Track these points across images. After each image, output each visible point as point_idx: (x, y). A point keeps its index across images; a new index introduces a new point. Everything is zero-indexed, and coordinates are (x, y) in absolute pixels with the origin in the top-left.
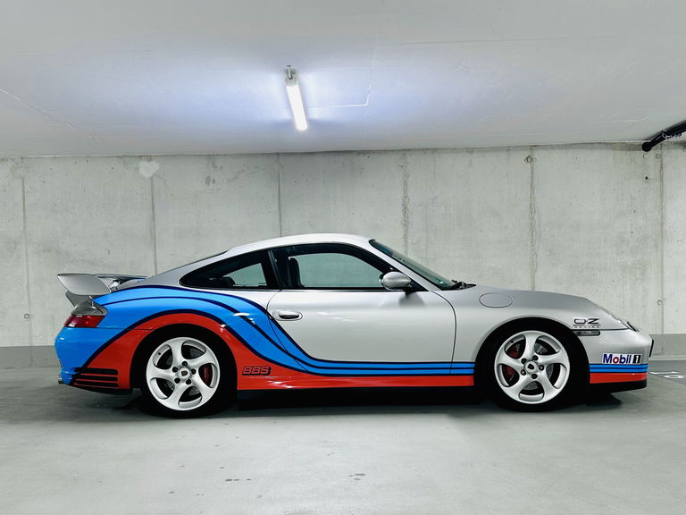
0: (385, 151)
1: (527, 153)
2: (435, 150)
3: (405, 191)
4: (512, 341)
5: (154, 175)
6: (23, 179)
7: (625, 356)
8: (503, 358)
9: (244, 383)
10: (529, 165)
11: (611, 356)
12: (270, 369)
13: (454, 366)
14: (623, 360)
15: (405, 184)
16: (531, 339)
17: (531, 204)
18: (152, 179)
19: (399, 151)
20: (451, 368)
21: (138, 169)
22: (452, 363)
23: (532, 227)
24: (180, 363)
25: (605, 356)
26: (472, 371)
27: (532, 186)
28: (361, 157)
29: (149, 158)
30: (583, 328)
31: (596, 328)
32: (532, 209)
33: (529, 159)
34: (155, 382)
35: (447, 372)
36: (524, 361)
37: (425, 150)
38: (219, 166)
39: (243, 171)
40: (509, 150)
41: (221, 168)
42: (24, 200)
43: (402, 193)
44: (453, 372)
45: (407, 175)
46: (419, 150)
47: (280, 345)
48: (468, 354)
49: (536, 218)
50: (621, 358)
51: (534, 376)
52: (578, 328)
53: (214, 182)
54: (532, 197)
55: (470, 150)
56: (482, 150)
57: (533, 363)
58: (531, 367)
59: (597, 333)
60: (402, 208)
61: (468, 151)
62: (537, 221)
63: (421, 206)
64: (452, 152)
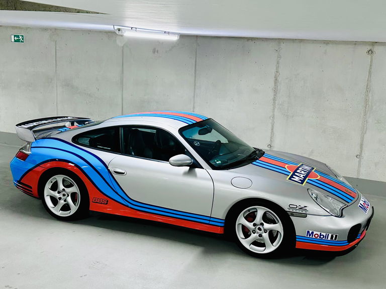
0: (267, 39)
1: (369, 48)
3: (278, 67)
4: (249, 210)
5: (124, 45)
6: (56, 42)
7: (324, 234)
8: (241, 220)
9: (93, 207)
10: (369, 56)
11: (313, 233)
12: (107, 201)
13: (212, 219)
14: (322, 237)
15: (278, 63)
16: (261, 211)
17: (367, 85)
18: (123, 47)
19: (276, 39)
20: (210, 221)
21: (116, 40)
22: (210, 217)
23: (366, 101)
24: (61, 190)
25: (308, 232)
26: (223, 225)
27: (370, 72)
28: (250, 43)
30: (294, 211)
31: (304, 212)
32: (368, 89)
33: (370, 52)
34: (49, 197)
35: (208, 222)
36: (255, 225)
37: (294, 40)
40: (355, 44)
42: (56, 54)
43: (275, 68)
44: (211, 223)
45: (279, 57)
46: (289, 39)
47: (113, 188)
48: (220, 213)
49: (370, 95)
50: (321, 235)
51: (260, 236)
52: (291, 210)
53: (158, 52)
54: (369, 80)
55: (326, 42)
57: (261, 227)
58: (260, 229)
59: (305, 216)
60: (274, 79)
61: (324, 43)
62: (370, 98)
63: (287, 79)
64: (313, 43)
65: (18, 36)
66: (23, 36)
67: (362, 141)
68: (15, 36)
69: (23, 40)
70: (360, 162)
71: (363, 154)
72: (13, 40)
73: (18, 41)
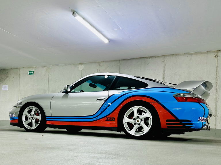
0: (157, 57)
1: (215, 54)
2: (176, 55)
3: (164, 71)
5: (82, 69)
6: (49, 72)
10: (216, 59)
15: (164, 68)
17: (216, 74)
18: (82, 71)
19: (162, 56)
21: (78, 68)
27: (217, 67)
28: (149, 59)
29: (82, 64)
32: (217, 76)
33: (216, 56)
37: (173, 55)
38: (101, 65)
39: (108, 67)
40: (207, 53)
41: (102, 66)
43: (163, 71)
45: (165, 65)
46: (170, 55)
54: (217, 71)
55: (191, 54)
56: (196, 53)
60: (162, 77)
61: (190, 54)
62: (219, 81)
63: (169, 76)
64: (184, 55)
65: (31, 72)
66: (33, 71)
67: (216, 106)
68: (29, 72)
69: (33, 73)
70: (216, 119)
71: (217, 114)
72: (29, 74)
73: (31, 74)
